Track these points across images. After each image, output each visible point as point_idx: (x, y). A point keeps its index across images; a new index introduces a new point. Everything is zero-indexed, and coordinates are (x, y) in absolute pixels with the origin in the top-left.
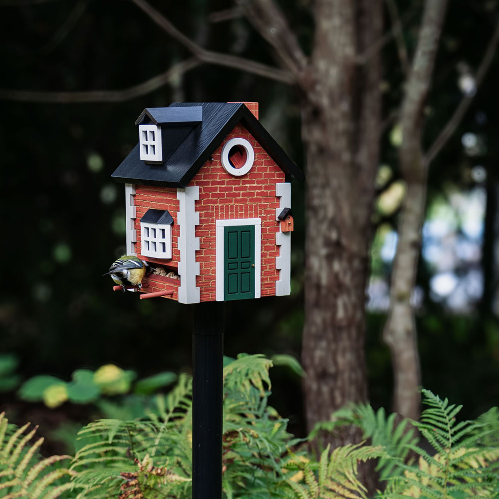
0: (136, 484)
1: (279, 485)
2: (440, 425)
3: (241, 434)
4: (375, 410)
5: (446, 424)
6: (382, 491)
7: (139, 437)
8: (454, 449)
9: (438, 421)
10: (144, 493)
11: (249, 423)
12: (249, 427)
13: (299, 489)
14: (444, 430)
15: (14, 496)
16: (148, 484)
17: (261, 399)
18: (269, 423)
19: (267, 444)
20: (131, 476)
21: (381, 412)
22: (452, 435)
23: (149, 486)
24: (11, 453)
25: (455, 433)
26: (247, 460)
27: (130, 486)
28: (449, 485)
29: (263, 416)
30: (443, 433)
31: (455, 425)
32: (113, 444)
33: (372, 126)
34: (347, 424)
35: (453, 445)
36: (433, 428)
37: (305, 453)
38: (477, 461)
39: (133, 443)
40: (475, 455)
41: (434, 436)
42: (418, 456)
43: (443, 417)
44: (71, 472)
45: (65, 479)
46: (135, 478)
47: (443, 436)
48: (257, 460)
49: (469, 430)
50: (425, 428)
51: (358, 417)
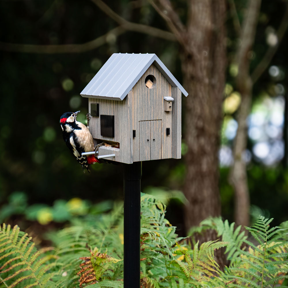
0: (90, 263)
1: (171, 262)
2: (261, 229)
3: (150, 235)
4: (224, 221)
5: (264, 228)
6: (228, 267)
7: (93, 237)
8: (268, 243)
9: (260, 227)
10: (94, 268)
11: (155, 228)
12: (155, 230)
13: (183, 265)
14: (263, 231)
15: (23, 270)
16: (97, 263)
17: (161, 215)
18: (166, 228)
19: (164, 240)
20: (87, 259)
21: (227, 222)
22: (267, 235)
23: (96, 264)
24: (22, 246)
25: (269, 233)
26: (154, 249)
27: (86, 265)
28: (266, 262)
29: (162, 224)
30: (263, 233)
31: (269, 229)
32: (79, 241)
33: (221, 63)
34: (209, 228)
35: (268, 240)
36: (257, 230)
37: (185, 245)
38: (281, 249)
39: (90, 240)
40: (280, 246)
41: (257, 235)
42: (247, 246)
43: (262, 224)
44: (55, 256)
45: (52, 260)
46: (89, 260)
47: (263, 235)
48: (159, 249)
49: (277, 232)
50: (252, 231)
51: (214, 225)
